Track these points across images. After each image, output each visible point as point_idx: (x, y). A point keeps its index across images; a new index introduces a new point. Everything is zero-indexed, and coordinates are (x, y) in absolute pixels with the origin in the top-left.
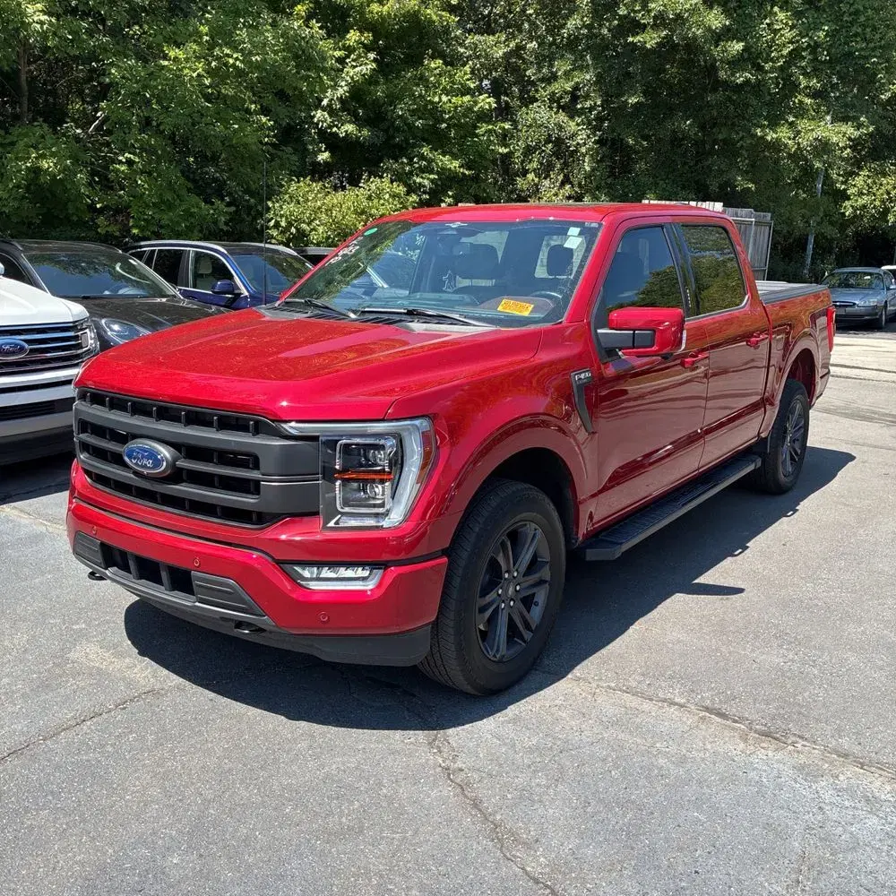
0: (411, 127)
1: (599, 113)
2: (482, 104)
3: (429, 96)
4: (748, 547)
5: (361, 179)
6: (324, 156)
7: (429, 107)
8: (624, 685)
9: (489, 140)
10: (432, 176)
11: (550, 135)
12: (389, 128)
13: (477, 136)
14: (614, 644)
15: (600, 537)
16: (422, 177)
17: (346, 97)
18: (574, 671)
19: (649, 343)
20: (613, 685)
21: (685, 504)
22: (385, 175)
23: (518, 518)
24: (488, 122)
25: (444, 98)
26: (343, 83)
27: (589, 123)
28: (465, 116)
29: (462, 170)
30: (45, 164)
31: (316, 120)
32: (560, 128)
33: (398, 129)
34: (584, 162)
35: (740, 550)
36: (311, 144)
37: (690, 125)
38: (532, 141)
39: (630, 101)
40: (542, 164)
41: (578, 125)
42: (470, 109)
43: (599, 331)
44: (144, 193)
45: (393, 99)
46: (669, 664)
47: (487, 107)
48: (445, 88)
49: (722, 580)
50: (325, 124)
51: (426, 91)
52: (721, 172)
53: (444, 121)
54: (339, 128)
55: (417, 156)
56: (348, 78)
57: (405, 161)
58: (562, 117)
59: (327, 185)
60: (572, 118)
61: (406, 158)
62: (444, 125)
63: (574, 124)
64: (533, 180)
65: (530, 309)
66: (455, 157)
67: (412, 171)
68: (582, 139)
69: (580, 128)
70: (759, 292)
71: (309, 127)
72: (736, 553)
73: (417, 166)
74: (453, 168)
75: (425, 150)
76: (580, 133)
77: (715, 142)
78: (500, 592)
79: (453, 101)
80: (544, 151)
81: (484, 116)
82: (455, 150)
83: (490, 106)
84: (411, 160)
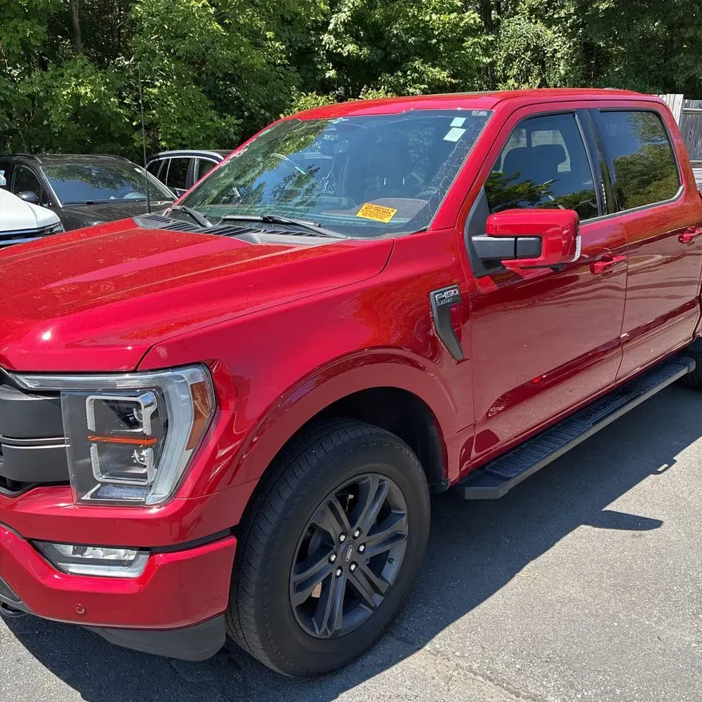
0: (405, 43)
1: (574, 21)
2: (467, 19)
3: (421, 16)
4: (675, 461)
5: (360, 91)
6: (331, 73)
7: (422, 25)
8: (489, 668)
9: (474, 51)
10: (422, 86)
11: (529, 44)
12: (386, 47)
13: (464, 49)
14: (491, 600)
15: (487, 468)
16: (415, 88)
17: (348, 21)
18: (435, 640)
19: (533, 253)
20: (475, 666)
21: (597, 422)
22: (383, 87)
23: (355, 471)
24: (474, 37)
25: (434, 17)
26: (346, 9)
27: (565, 30)
28: (452, 31)
29: (449, 80)
30: (82, 90)
31: (323, 43)
32: (539, 37)
33: (394, 46)
34: (559, 66)
35: (666, 465)
36: (320, 64)
37: (658, 26)
38: (512, 50)
39: (601, 7)
40: (521, 70)
41: (554, 33)
42: (457, 25)
43: (474, 238)
44: (170, 111)
45: (390, 20)
46: (551, 637)
47: (472, 22)
48: (434, 8)
49: (639, 508)
50: (331, 46)
51: (419, 12)
52: (687, 68)
53: (435, 37)
54: (342, 49)
55: (410, 69)
56: (350, 4)
57: (400, 74)
58: (540, 27)
59: (330, 98)
60: (549, 27)
61: (401, 71)
62: (434, 41)
63: (552, 32)
64: (513, 85)
65: (392, 214)
66: (443, 68)
67: (406, 83)
68: (557, 46)
69: (557, 35)
70: (697, 182)
71: (319, 49)
72: (660, 469)
73: (410, 78)
74: (441, 79)
75: (417, 64)
76: (556, 40)
77: (683, 41)
78: (333, 558)
79: (441, 18)
80: (523, 59)
81: (471, 31)
82: (444, 63)
83: (475, 21)
84: (405, 73)
